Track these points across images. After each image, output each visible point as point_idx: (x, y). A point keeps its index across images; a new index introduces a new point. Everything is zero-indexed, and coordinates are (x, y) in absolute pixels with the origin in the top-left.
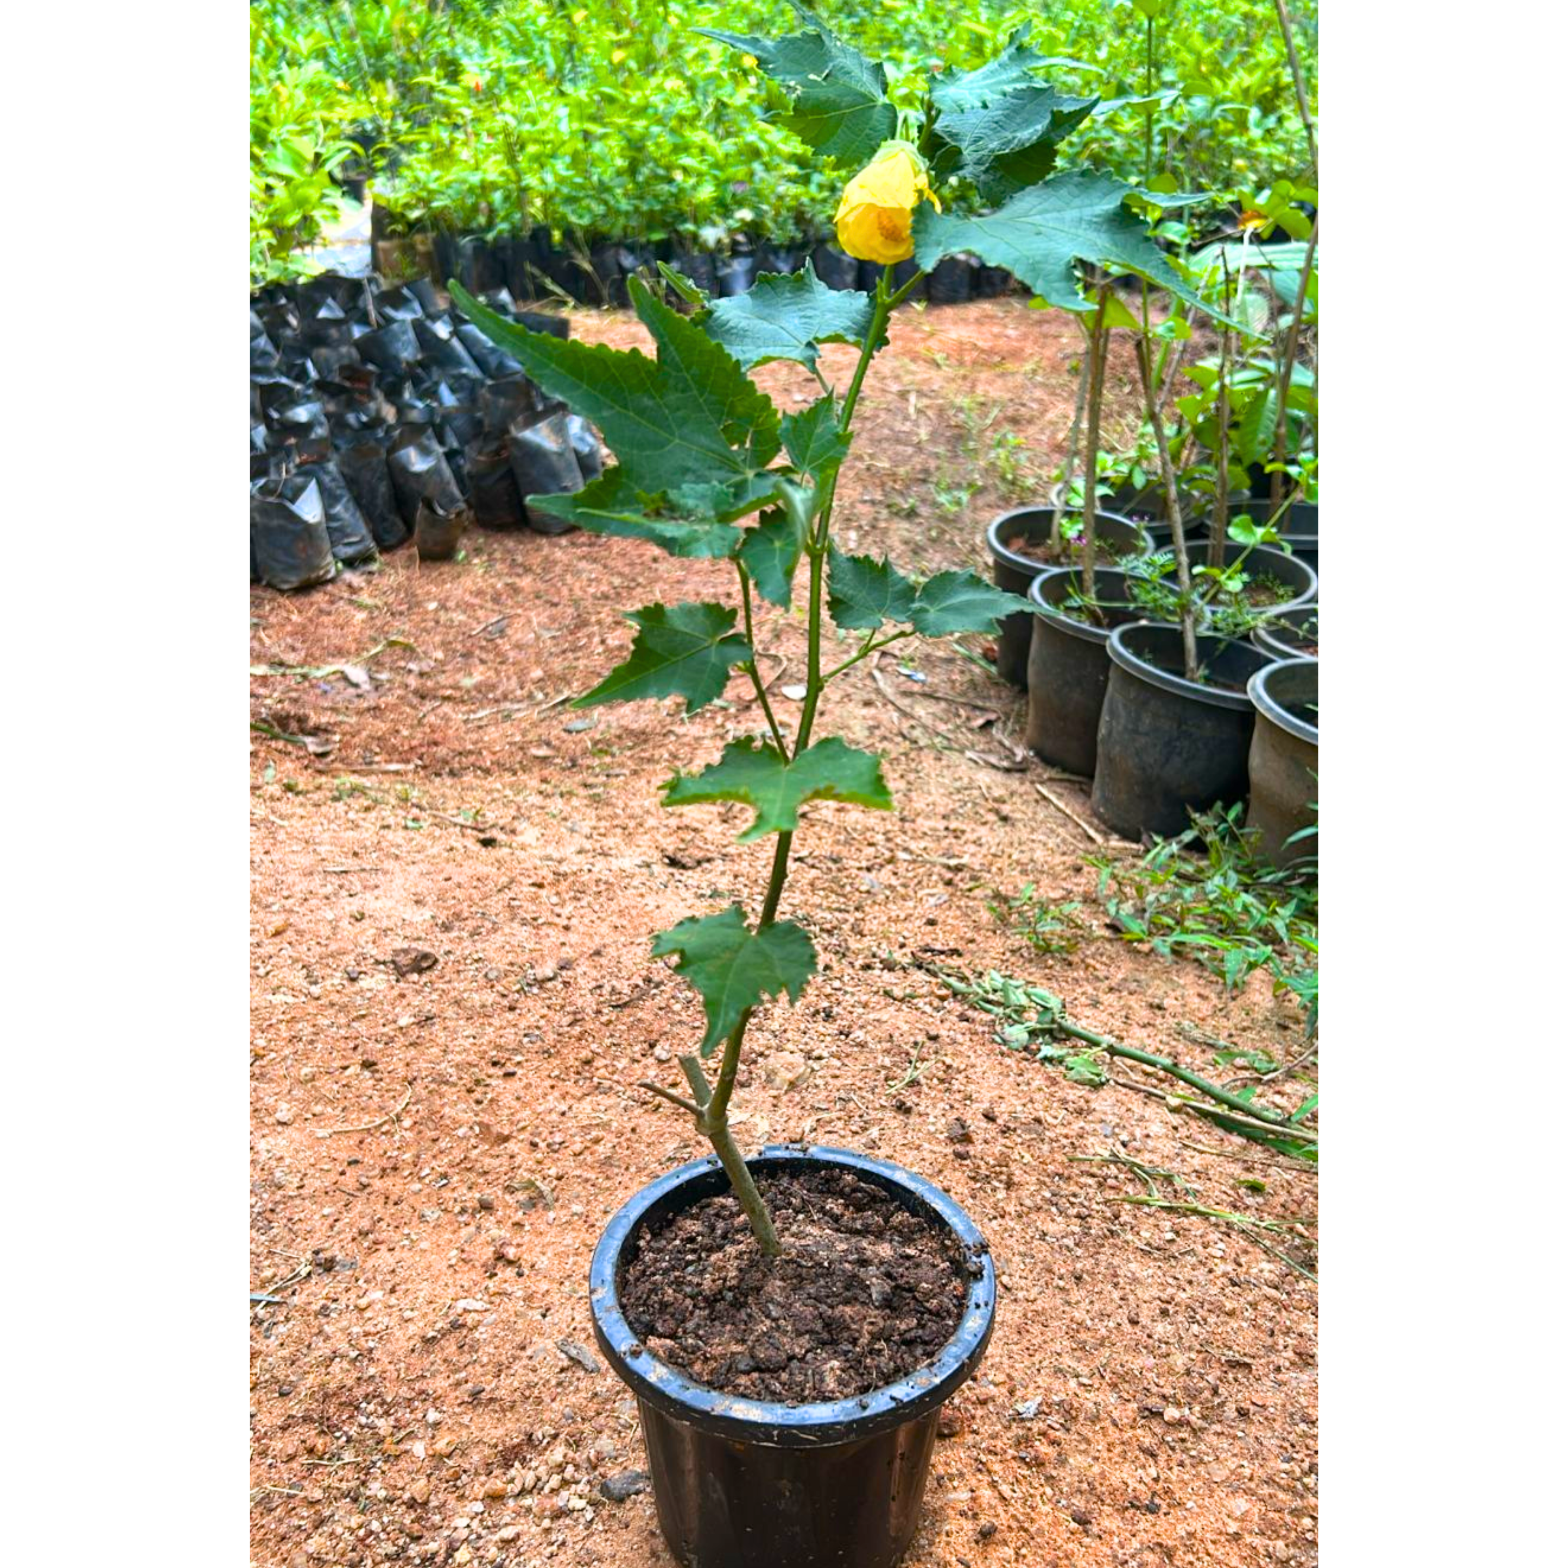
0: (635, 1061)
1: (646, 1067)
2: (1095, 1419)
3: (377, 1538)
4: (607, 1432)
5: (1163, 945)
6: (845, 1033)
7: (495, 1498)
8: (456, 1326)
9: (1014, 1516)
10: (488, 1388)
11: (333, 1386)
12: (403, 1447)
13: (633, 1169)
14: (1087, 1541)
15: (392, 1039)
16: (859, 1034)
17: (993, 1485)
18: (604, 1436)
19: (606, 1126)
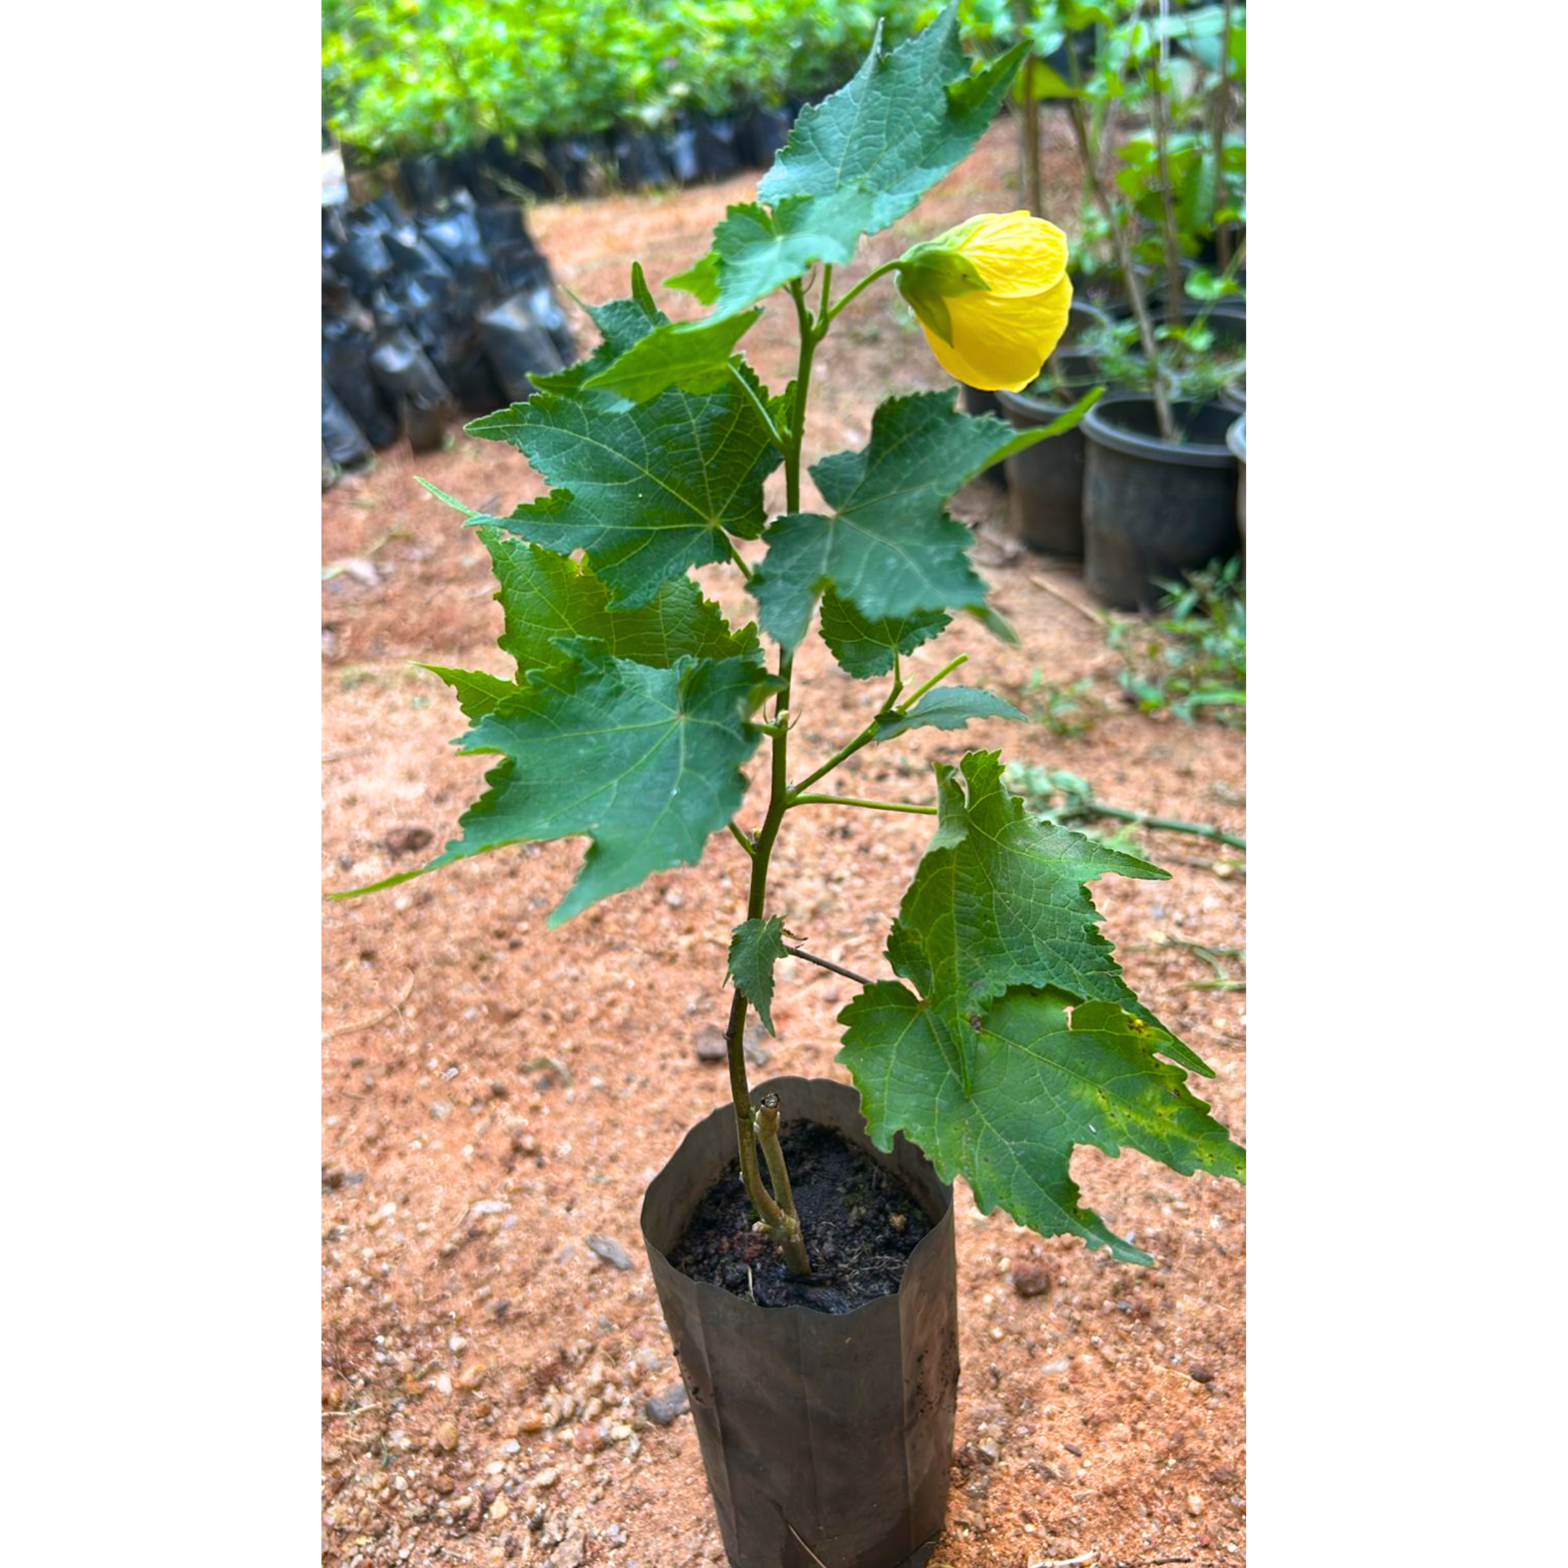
0: (646, 910)
1: (660, 916)
2: (1199, 1251)
3: (404, 1498)
4: (648, 1339)
5: (1182, 710)
6: (865, 849)
7: (531, 1433)
8: (474, 1235)
9: (1123, 1384)
10: (514, 1301)
11: (346, 1321)
12: (426, 1383)
13: (653, 1029)
14: (1213, 1401)
15: (391, 925)
16: (879, 849)
17: (1094, 1348)
18: (645, 1344)
19: (619, 986)
